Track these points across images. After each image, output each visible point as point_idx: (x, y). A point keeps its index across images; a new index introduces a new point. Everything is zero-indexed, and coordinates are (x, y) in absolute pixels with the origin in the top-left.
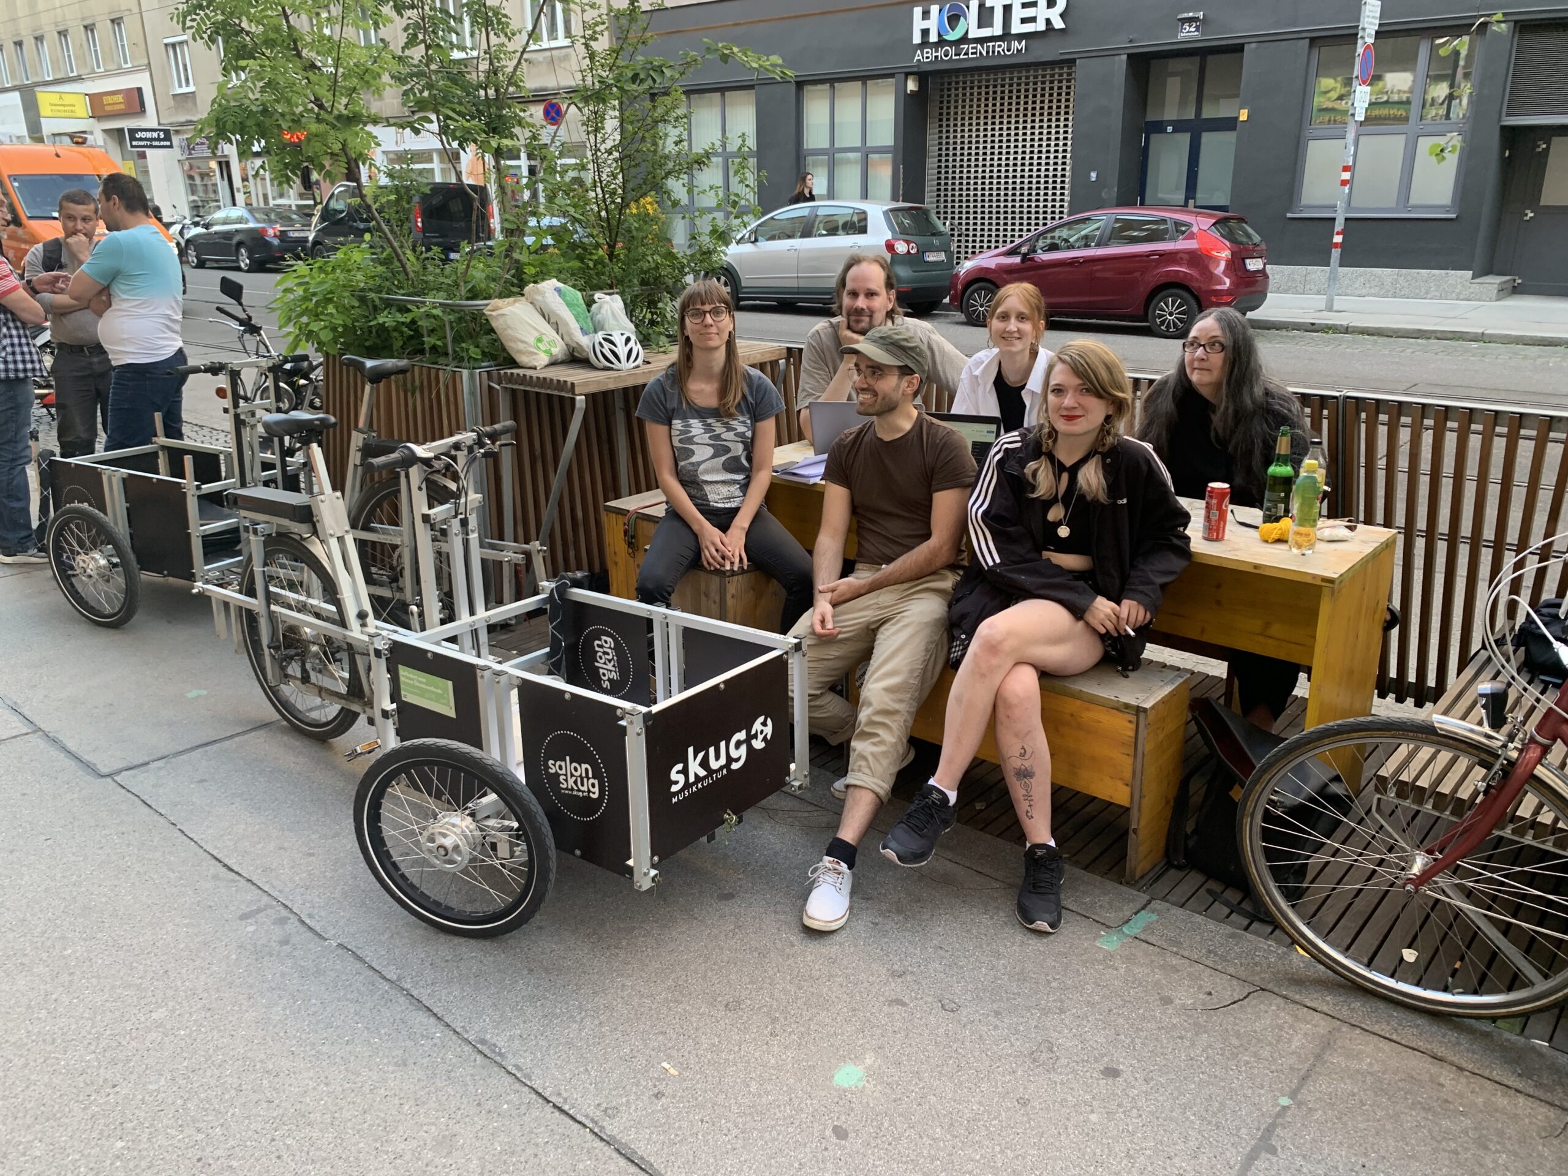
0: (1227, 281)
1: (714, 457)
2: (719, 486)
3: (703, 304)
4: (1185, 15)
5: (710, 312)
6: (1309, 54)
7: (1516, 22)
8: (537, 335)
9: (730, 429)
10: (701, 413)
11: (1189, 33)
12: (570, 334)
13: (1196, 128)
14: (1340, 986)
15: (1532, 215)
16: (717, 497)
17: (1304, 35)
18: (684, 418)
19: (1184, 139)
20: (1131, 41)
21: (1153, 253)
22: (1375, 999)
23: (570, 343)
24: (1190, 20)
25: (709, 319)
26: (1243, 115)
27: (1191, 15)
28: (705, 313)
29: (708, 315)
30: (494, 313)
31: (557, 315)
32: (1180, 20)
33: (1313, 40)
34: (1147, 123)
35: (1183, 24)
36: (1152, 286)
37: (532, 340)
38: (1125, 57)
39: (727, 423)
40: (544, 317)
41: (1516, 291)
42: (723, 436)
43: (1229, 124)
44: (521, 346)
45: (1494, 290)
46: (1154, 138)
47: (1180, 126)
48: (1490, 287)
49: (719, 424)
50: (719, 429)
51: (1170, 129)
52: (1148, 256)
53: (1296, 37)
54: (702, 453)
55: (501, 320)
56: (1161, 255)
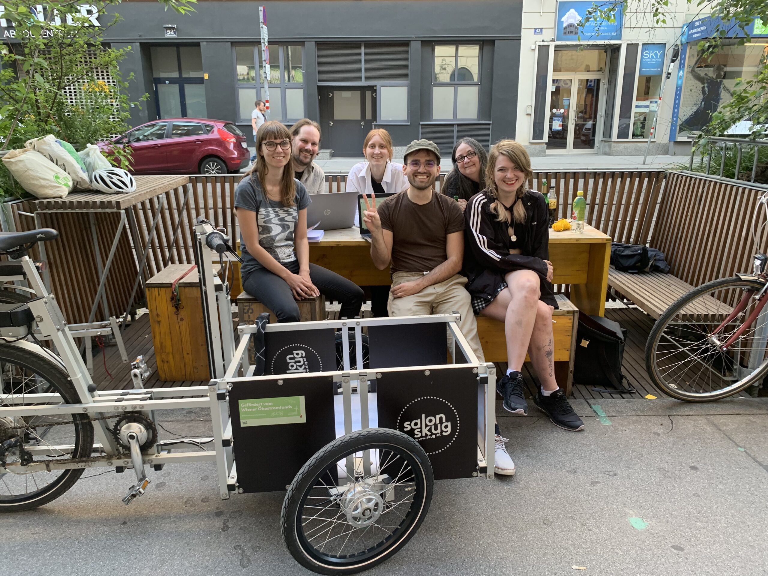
0: (236, 153)
1: (282, 232)
2: (284, 249)
3: (276, 138)
4: (167, 26)
5: (280, 144)
6: (231, 50)
7: (316, 42)
8: (53, 173)
9: (289, 214)
10: (274, 205)
11: (170, 35)
12: (75, 173)
13: (181, 82)
14: (681, 404)
15: (332, 124)
16: (284, 256)
17: (228, 40)
18: (266, 207)
19: (175, 88)
20: (140, 36)
21: (198, 140)
22: (695, 404)
23: (76, 178)
24: (170, 28)
25: (279, 149)
26: (206, 76)
27: (170, 26)
28: (277, 144)
29: (279, 146)
30: (12, 160)
31: (64, 159)
32: (165, 28)
33: (232, 43)
34: (154, 78)
35: (167, 30)
36: (200, 157)
37: (52, 178)
38: (138, 44)
39: (287, 211)
40: (52, 161)
41: (333, 155)
42: (285, 219)
43: (201, 81)
44: (43, 182)
45: (328, 154)
46: (159, 86)
47: (172, 81)
48: (326, 154)
49: (281, 211)
50: (282, 215)
51: (167, 82)
52: (195, 142)
53: (224, 41)
54: (276, 230)
55: (20, 165)
56: (201, 142)
